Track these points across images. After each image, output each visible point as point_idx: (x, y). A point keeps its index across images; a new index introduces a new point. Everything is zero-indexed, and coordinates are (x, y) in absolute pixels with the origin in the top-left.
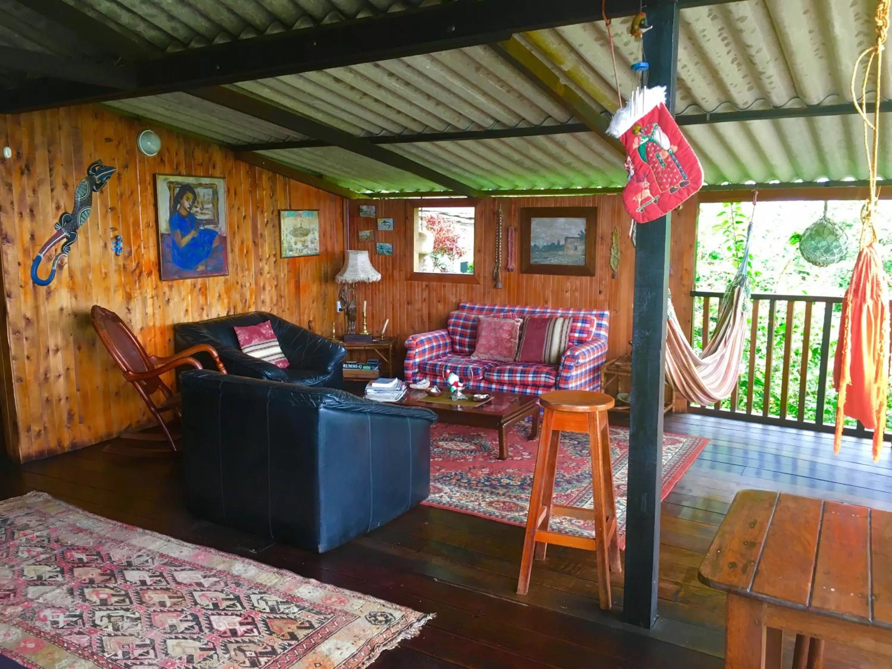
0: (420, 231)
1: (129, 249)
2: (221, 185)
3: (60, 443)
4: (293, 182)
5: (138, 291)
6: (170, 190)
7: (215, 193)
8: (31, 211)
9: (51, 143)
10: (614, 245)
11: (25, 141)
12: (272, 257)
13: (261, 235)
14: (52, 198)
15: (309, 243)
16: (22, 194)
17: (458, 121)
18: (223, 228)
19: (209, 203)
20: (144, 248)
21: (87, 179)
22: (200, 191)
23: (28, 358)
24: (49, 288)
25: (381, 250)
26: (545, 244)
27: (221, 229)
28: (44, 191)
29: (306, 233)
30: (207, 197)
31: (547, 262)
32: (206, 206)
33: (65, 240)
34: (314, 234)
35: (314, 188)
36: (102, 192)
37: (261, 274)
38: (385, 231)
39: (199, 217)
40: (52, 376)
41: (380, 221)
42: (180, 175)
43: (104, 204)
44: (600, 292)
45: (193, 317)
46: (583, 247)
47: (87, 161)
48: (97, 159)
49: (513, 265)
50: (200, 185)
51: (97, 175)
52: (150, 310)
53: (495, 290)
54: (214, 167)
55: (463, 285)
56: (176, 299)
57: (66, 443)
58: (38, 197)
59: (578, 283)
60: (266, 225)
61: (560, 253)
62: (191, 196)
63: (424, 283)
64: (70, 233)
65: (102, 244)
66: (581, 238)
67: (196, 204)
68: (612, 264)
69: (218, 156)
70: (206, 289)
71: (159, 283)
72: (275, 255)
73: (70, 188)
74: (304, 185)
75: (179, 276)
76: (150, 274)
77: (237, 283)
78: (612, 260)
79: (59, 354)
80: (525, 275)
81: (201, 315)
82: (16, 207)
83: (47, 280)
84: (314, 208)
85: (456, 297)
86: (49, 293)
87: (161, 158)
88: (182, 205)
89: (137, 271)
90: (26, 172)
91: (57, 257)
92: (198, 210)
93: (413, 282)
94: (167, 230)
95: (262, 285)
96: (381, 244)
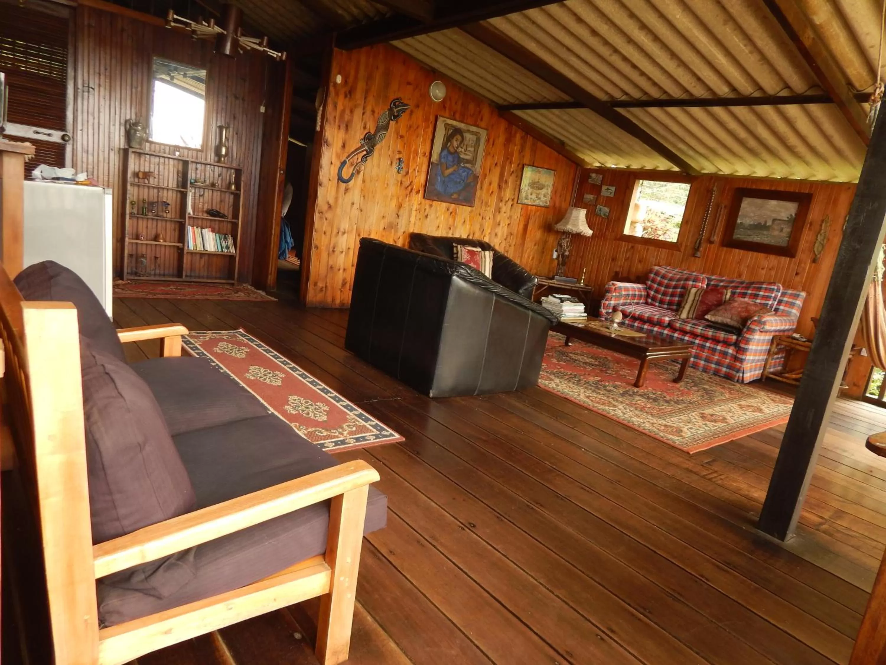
0: (636, 202)
1: (407, 170)
2: (483, 134)
3: (333, 300)
4: (539, 144)
5: (407, 203)
6: (445, 130)
7: (478, 140)
8: (347, 126)
9: (369, 78)
10: (822, 231)
11: (352, 73)
12: (510, 200)
13: (506, 182)
14: (362, 120)
15: (542, 196)
16: (343, 111)
17: (695, 87)
18: (478, 168)
19: (471, 147)
20: (418, 171)
21: (389, 110)
22: (468, 136)
23: (325, 233)
24: (348, 185)
25: (599, 212)
26: (752, 223)
27: (476, 169)
28: (358, 112)
29: (541, 187)
30: (471, 142)
31: (750, 239)
32: (469, 149)
33: (365, 153)
34: (547, 189)
35: (556, 153)
36: (397, 122)
37: (499, 212)
38: (607, 197)
39: (462, 156)
40: (338, 250)
41: (604, 188)
42: (455, 120)
43: (397, 133)
44: (797, 274)
45: (442, 233)
46: (789, 230)
47: (392, 96)
48: (398, 97)
49: (716, 238)
50: (468, 131)
51: (396, 108)
52: (413, 220)
53: (693, 258)
54: (482, 120)
55: (664, 250)
56: (432, 216)
57: (338, 301)
58: (353, 117)
59: (776, 262)
60: (511, 174)
61: (765, 232)
62: (459, 137)
63: (630, 245)
64: (369, 148)
65: (389, 162)
66: (789, 221)
67: (462, 145)
68: (816, 249)
69: (486, 111)
70: (456, 214)
71: (423, 200)
72: (513, 200)
73: (376, 115)
74: (548, 149)
75: (438, 198)
76: (418, 192)
77: (480, 215)
78: (816, 245)
79: (346, 235)
80: (725, 249)
81: (447, 233)
82: (337, 121)
83: (347, 180)
84: (553, 169)
85: (656, 260)
86: (347, 190)
87: (443, 105)
88: (452, 144)
89: (410, 188)
90: (349, 96)
91: (357, 164)
92: (463, 150)
93: (621, 242)
94: (437, 161)
95: (498, 221)
96: (601, 207)
